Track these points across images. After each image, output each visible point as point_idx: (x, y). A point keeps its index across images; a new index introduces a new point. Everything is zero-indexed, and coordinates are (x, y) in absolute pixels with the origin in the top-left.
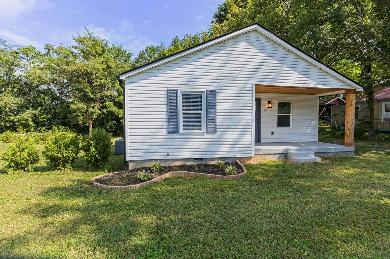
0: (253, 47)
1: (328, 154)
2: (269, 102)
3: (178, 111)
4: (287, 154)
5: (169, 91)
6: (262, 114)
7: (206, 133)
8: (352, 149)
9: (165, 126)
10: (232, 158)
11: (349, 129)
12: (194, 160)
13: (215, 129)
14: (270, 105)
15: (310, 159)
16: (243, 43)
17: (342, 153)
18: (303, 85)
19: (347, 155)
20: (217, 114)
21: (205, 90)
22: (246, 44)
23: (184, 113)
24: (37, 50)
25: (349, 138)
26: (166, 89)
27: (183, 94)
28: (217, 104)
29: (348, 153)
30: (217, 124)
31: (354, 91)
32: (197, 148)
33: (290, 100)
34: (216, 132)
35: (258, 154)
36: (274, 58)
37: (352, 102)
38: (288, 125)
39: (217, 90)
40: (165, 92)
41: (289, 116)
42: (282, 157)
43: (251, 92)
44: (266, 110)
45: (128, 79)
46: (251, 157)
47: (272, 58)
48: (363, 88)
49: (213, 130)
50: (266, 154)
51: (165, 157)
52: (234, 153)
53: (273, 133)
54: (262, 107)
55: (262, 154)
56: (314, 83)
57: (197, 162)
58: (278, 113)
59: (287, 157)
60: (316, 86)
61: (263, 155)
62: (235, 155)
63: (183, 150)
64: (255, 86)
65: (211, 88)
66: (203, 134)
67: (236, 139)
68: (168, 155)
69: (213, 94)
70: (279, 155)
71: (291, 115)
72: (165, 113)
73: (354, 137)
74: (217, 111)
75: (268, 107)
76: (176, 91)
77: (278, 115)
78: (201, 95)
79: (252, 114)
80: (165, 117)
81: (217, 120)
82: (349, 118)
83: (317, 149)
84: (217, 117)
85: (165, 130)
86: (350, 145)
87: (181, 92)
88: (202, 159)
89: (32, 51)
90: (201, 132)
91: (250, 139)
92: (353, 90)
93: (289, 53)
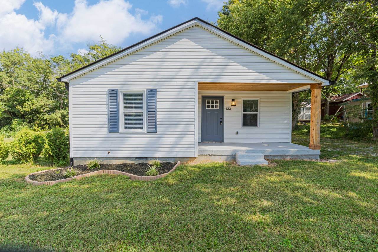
0: (195, 43)
1: (286, 157)
2: (233, 100)
3: (118, 110)
4: (235, 155)
5: (110, 91)
6: (225, 112)
7: (146, 133)
8: (318, 152)
9: (106, 125)
10: (174, 159)
11: (313, 129)
12: (135, 159)
13: (156, 128)
14: (233, 103)
15: (253, 162)
16: (185, 40)
17: (304, 156)
18: (254, 81)
19: (310, 159)
20: (158, 113)
21: (145, 90)
22: (188, 40)
23: (126, 113)
24: (65, 59)
25: (314, 139)
26: (107, 90)
27: (124, 94)
28: (158, 103)
29: (312, 156)
30: (158, 123)
31: (319, 86)
32: (138, 147)
33: (258, 97)
34: (157, 131)
35: (203, 155)
36: (219, 53)
37: (317, 98)
38: (256, 125)
39: (157, 89)
40: (106, 92)
41: (257, 115)
42: (230, 159)
43: (193, 90)
44: (229, 109)
45: (71, 81)
46: (195, 158)
47: (216, 54)
48: (328, 82)
49: (153, 129)
50: (212, 155)
51: (106, 155)
52: (175, 153)
53: (237, 133)
54: (225, 105)
55: (206, 155)
56: (266, 77)
57: (138, 161)
58: (243, 112)
59: (235, 159)
60: (270, 81)
61: (208, 156)
62: (177, 155)
63: (121, 149)
64: (198, 83)
65: (151, 87)
66: (143, 133)
67: (177, 139)
68: (109, 153)
69: (152, 93)
70: (227, 156)
71: (258, 113)
72: (106, 113)
73: (319, 139)
74: (158, 110)
75: (232, 106)
76: (116, 91)
77: (243, 114)
78: (142, 94)
79: (195, 113)
80: (106, 116)
81: (158, 120)
82: (314, 117)
83: (272, 151)
84: (158, 116)
85: (106, 129)
86: (315, 147)
87: (122, 92)
88: (143, 158)
89: (61, 59)
90: (142, 131)
91: (193, 139)
92: (317, 85)
93: (237, 47)
